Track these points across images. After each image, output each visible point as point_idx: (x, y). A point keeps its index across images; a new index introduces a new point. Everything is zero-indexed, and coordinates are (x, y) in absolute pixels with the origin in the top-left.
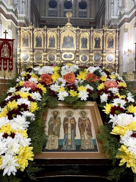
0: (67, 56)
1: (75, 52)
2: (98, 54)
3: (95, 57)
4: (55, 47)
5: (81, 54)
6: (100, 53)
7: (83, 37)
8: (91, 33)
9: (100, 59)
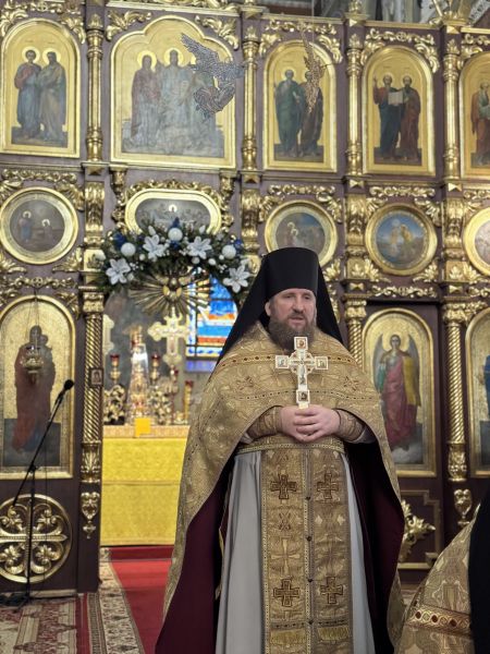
0: (163, 214)
1: (227, 184)
2: (407, 208)
3: (385, 226)
4: (64, 144)
5: (274, 204)
6: (421, 199)
7: (290, 74)
8: (346, 50)
9: (420, 246)
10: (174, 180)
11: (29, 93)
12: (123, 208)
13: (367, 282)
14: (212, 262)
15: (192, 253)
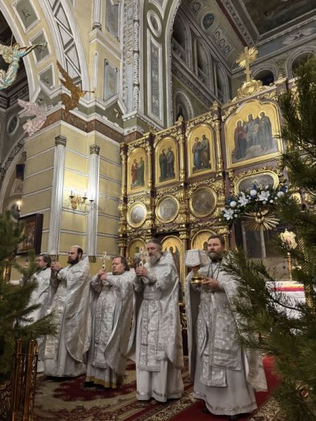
0: (251, 184)
1: (279, 163)
4: (210, 168)
10: (254, 168)
11: (197, 154)
12: (233, 187)
14: (271, 201)
15: (261, 199)
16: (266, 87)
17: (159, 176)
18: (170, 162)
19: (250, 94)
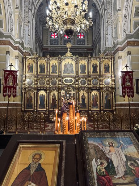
0: (67, 80)
1: (75, 77)
3: (93, 81)
4: (57, 73)
5: (80, 79)
6: (98, 77)
7: (82, 64)
8: (88, 60)
10: (69, 77)
11: (53, 68)
12: (63, 80)
13: (91, 88)
16: (73, 56)
17: (39, 71)
18: (43, 68)
19: (69, 56)
